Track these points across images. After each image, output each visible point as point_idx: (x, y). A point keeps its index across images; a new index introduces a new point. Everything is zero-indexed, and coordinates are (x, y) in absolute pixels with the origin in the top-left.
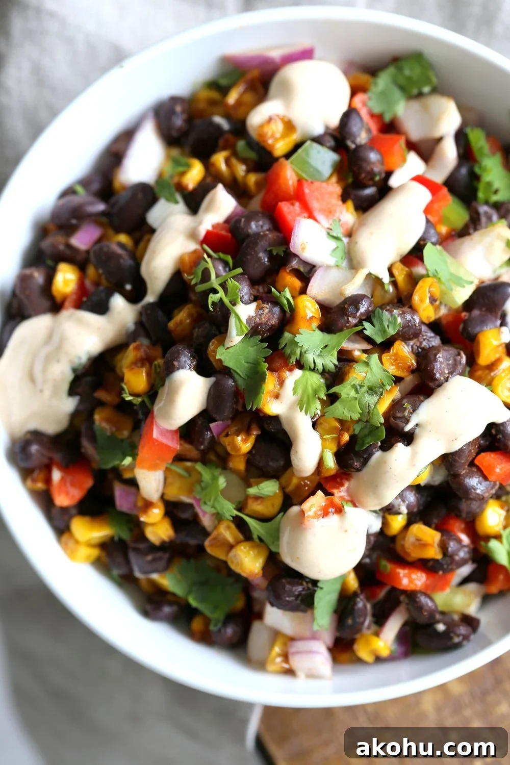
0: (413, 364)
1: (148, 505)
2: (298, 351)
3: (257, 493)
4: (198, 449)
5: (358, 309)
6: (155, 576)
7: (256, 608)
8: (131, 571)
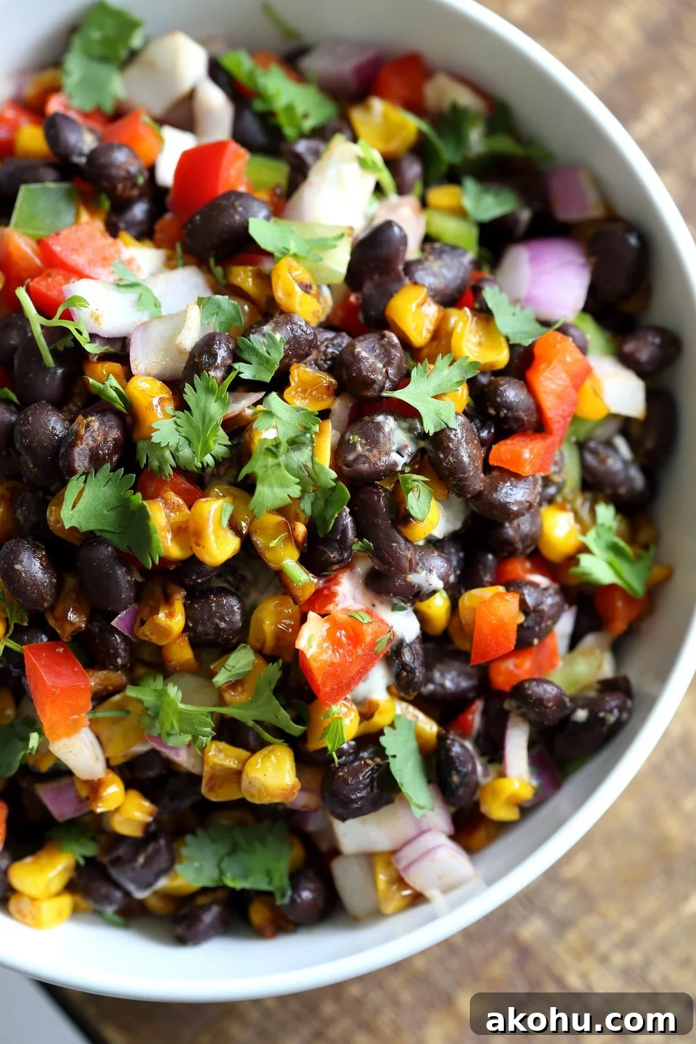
0: (331, 383)
1: (95, 787)
2: (167, 454)
3: (230, 677)
4: (116, 669)
5: (215, 356)
6: (163, 883)
7: (324, 847)
8: (127, 894)
